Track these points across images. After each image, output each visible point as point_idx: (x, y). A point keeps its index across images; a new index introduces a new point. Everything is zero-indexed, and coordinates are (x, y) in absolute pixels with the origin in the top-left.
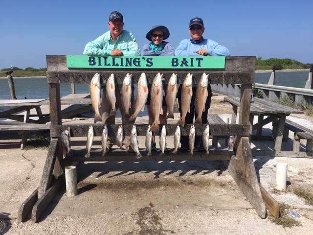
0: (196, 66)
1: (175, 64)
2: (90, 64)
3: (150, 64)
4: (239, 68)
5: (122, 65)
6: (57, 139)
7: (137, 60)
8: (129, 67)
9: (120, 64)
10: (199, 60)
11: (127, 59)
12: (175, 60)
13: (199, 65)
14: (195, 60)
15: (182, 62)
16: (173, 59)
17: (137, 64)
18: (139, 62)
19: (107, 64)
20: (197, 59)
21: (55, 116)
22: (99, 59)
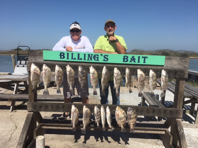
0: (142, 62)
1: (126, 60)
2: (61, 58)
3: (106, 60)
4: (176, 65)
5: (85, 59)
6: (32, 113)
7: (97, 56)
8: (90, 61)
9: (83, 58)
10: (145, 58)
11: (89, 55)
12: (126, 57)
13: (144, 62)
14: (141, 58)
15: (131, 59)
16: (124, 57)
17: (96, 59)
18: (98, 58)
19: (74, 58)
20: (143, 57)
21: (32, 95)
22: (68, 54)
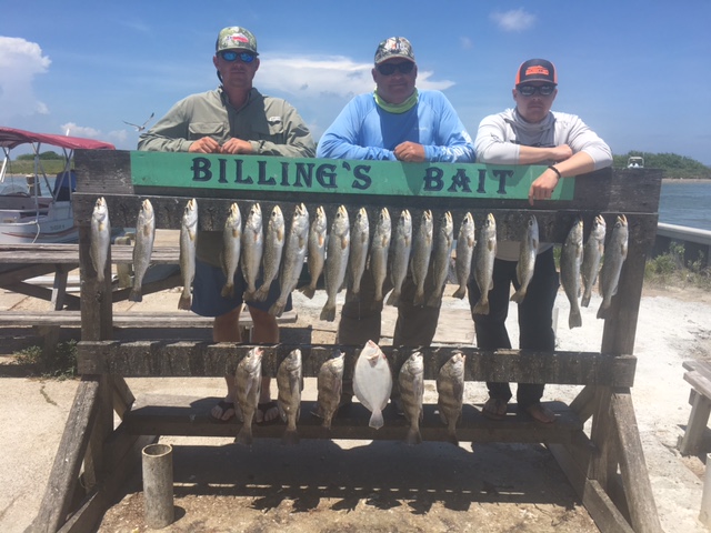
1: (434, 184)
2: (196, 178)
5: (285, 182)
7: (328, 171)
8: (304, 188)
10: (503, 175)
11: (300, 166)
12: (434, 174)
13: (501, 190)
14: (489, 176)
16: (429, 171)
17: (327, 180)
18: (332, 177)
19: (244, 177)
20: (495, 172)
22: (223, 162)
